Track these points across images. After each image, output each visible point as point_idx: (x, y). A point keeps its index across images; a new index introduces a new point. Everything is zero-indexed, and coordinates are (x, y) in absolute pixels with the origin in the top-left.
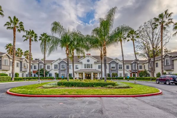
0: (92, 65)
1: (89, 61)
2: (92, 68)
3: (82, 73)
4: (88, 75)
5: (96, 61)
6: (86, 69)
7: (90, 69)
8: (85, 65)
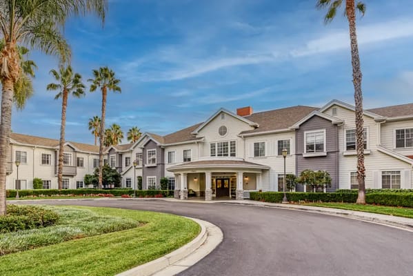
0: (233, 144)
1: (225, 133)
2: (233, 155)
3: (202, 176)
4: (223, 180)
5: (248, 128)
6: (216, 158)
7: (229, 158)
8: (213, 146)
